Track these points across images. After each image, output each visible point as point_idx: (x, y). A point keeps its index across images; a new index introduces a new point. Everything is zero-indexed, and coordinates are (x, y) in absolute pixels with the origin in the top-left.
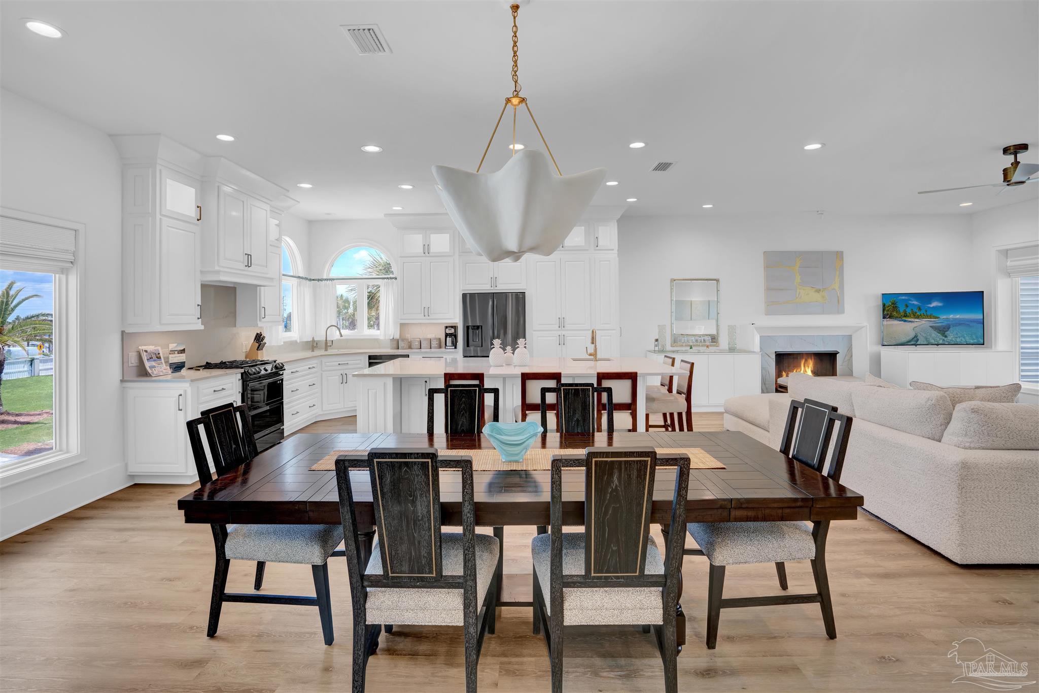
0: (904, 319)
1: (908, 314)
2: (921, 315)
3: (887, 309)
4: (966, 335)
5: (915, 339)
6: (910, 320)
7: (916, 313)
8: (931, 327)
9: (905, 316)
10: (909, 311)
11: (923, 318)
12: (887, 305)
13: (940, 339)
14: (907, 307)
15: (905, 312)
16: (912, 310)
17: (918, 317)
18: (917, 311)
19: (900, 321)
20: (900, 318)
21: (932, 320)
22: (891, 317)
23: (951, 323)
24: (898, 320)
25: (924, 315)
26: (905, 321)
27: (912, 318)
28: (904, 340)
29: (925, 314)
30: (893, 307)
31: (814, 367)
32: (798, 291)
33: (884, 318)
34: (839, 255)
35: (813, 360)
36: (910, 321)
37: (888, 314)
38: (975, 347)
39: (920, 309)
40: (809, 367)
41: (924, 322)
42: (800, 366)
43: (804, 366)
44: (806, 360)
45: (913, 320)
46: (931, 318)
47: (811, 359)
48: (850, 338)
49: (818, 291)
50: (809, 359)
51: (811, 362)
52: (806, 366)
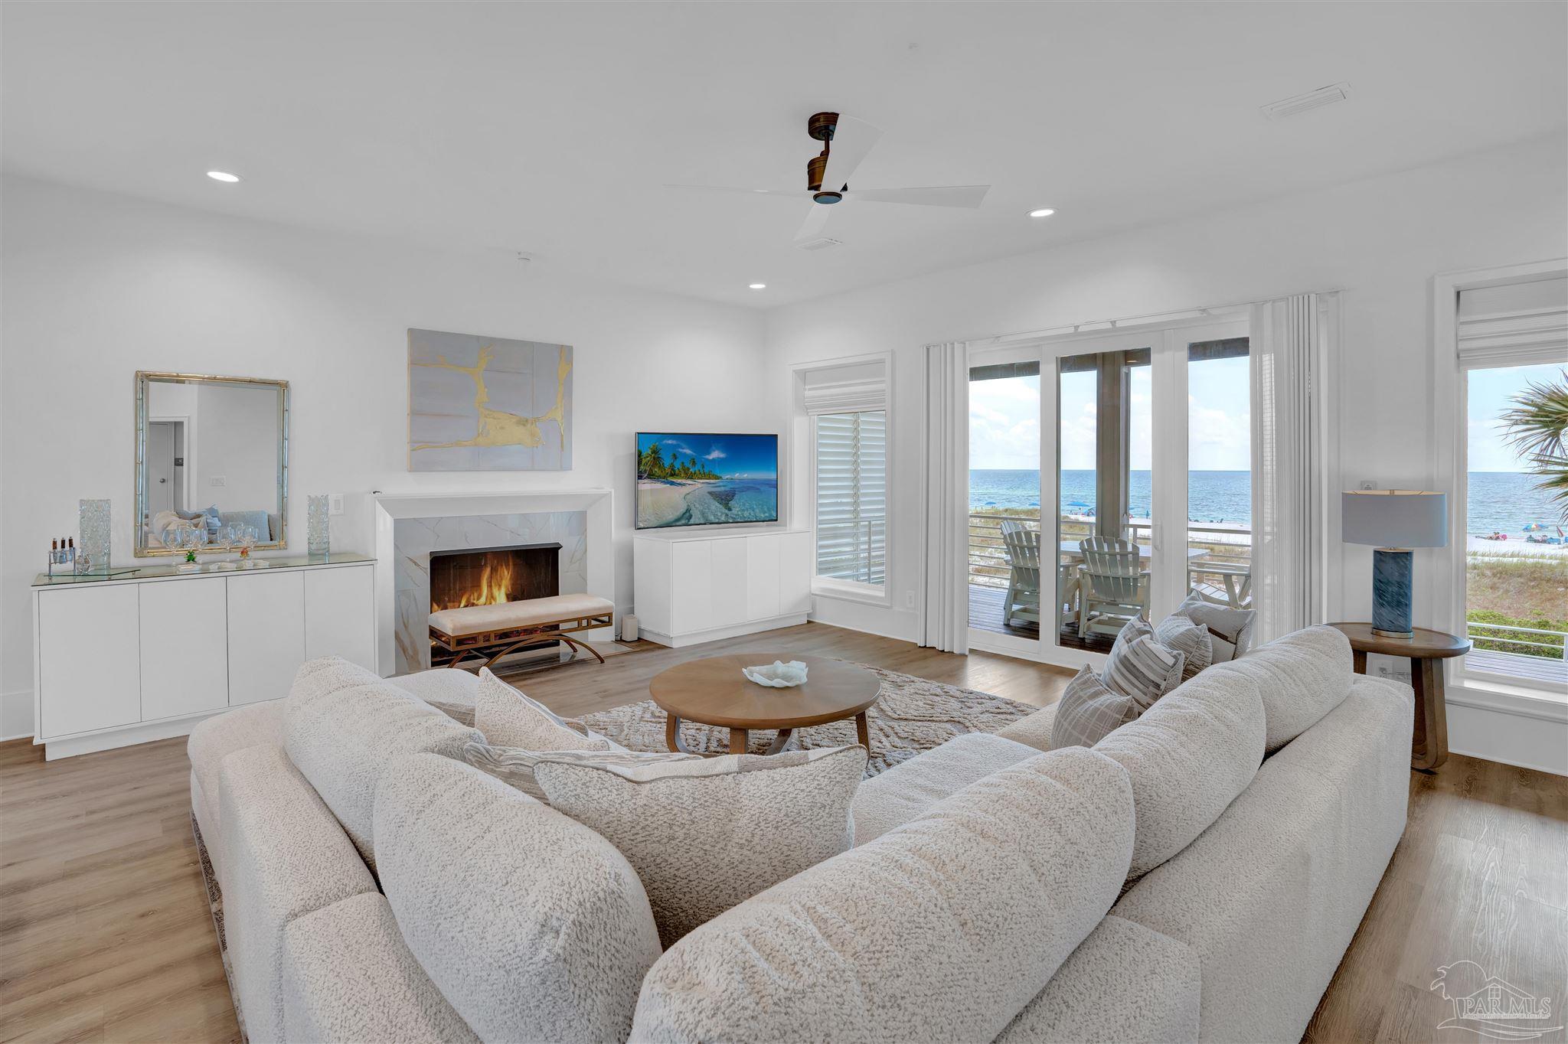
0: (671, 479)
1: (677, 472)
2: (695, 473)
3: (644, 461)
4: (755, 507)
5: (688, 514)
6: (679, 481)
7: (689, 469)
8: (710, 493)
9: (672, 475)
10: (678, 465)
11: (699, 478)
12: (644, 454)
13: (722, 513)
14: (676, 458)
15: (672, 467)
16: (683, 463)
17: (691, 477)
18: (690, 466)
19: (666, 483)
20: (664, 478)
21: (712, 481)
22: (651, 476)
23: (737, 486)
24: (662, 482)
25: (700, 474)
26: (672, 483)
27: (682, 478)
28: (671, 516)
29: (702, 471)
30: (654, 458)
31: (514, 585)
32: (482, 420)
33: (640, 477)
34: (565, 353)
35: (511, 567)
36: (680, 484)
37: (645, 471)
38: (767, 526)
39: (694, 463)
40: (500, 586)
41: (700, 486)
43: (490, 586)
44: (494, 570)
45: (684, 481)
46: (709, 478)
47: (507, 566)
48: (582, 516)
49: (523, 422)
50: (502, 565)
51: (506, 573)
52: (493, 584)
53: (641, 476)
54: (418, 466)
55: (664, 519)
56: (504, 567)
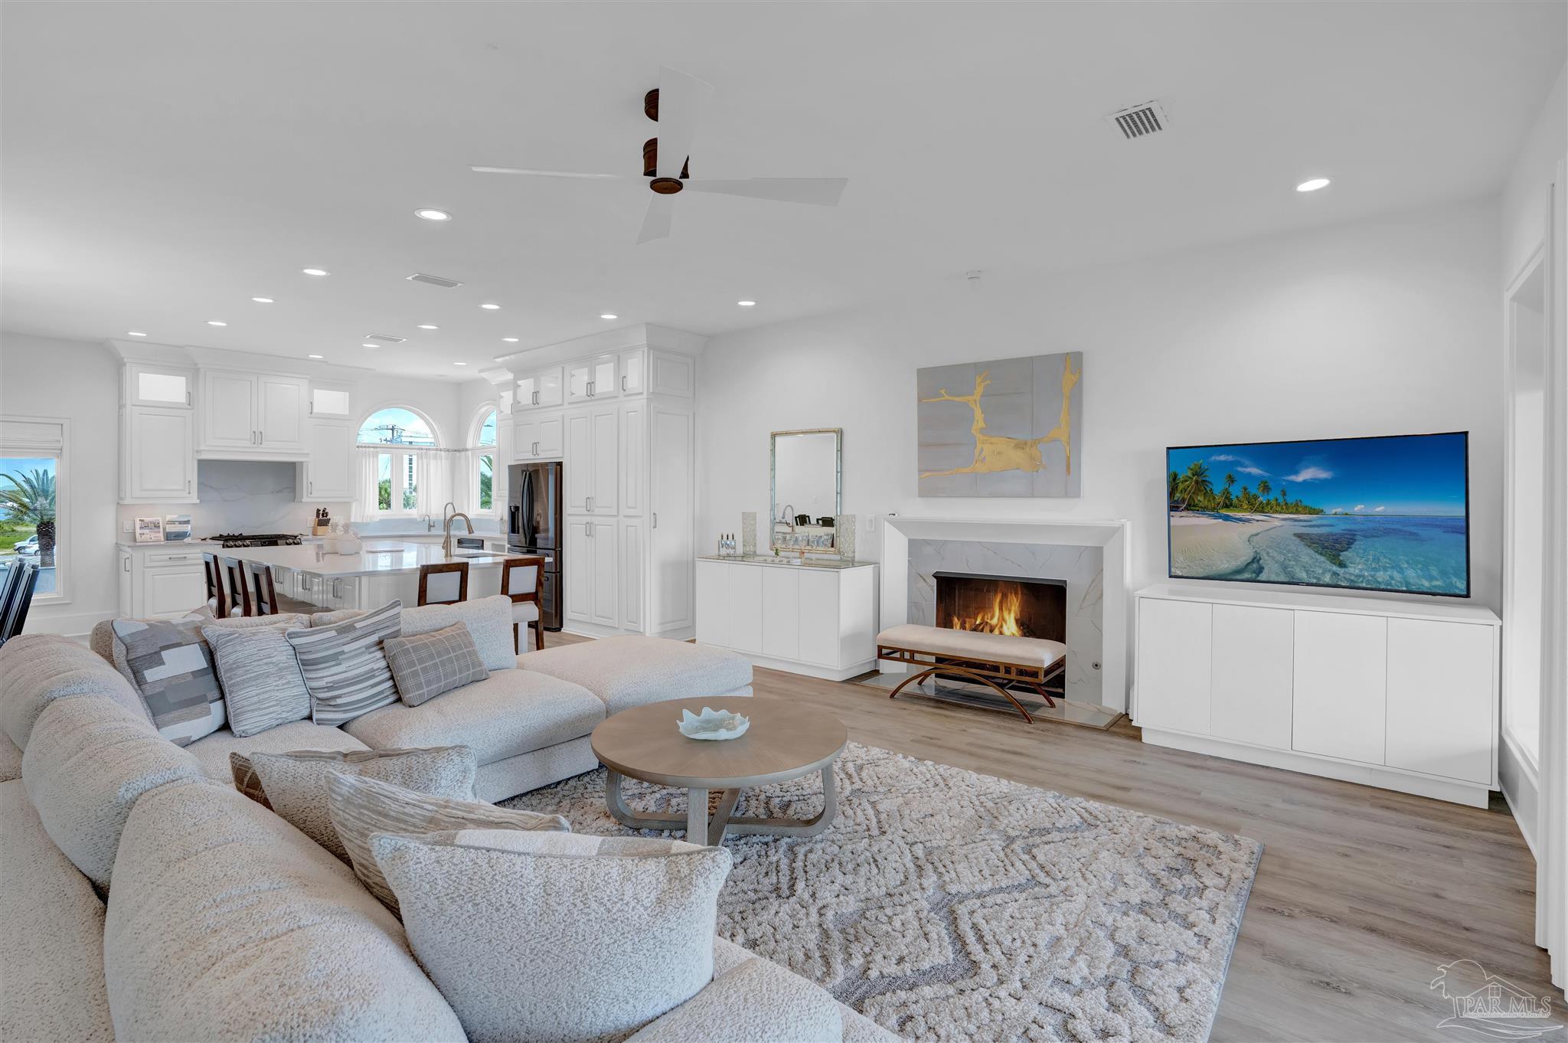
0: (1224, 512)
1: (1235, 501)
2: (1268, 503)
3: (1181, 487)
6: (1239, 515)
7: (1256, 497)
9: (1227, 506)
10: (1236, 491)
11: (1276, 512)
12: (1181, 477)
14: (1233, 481)
15: (1227, 494)
16: (1245, 489)
17: (1261, 509)
18: (1259, 493)
19: (1216, 518)
20: (1213, 509)
21: (1302, 517)
22: (1191, 507)
24: (1210, 515)
25: (1278, 504)
26: (1227, 518)
27: (1245, 510)
28: (1225, 566)
29: (1281, 500)
30: (1197, 482)
31: (1022, 612)
32: (979, 446)
33: (1174, 507)
34: (1074, 362)
35: (1020, 596)
36: (1240, 520)
37: (1183, 500)
39: (1266, 488)
40: (1010, 611)
41: (1277, 523)
42: (992, 608)
43: (1001, 609)
44: (1004, 596)
45: (1247, 515)
46: (1297, 512)
47: (1016, 594)
48: (1098, 552)
49: (1020, 446)
50: (1011, 593)
51: (1015, 600)
52: (1004, 608)
53: (1178, 507)
54: (927, 491)
55: (1214, 568)
56: (1013, 595)
